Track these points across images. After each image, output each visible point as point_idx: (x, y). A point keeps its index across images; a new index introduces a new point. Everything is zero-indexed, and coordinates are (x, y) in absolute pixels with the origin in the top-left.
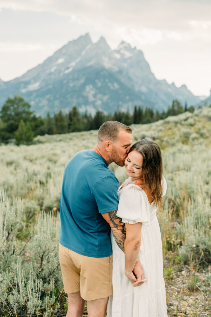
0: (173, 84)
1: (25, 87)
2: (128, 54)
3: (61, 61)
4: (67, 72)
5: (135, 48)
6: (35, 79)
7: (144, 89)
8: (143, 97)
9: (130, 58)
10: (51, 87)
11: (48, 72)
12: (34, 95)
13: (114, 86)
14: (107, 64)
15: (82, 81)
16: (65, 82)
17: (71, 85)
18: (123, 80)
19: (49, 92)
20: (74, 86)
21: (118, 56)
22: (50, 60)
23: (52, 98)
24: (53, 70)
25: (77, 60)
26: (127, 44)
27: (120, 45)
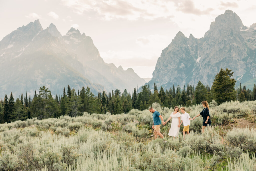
0: (120, 67)
2: (77, 41)
3: (10, 46)
4: (16, 56)
5: (84, 34)
9: (79, 44)
15: (31, 66)
16: (13, 67)
17: (20, 69)
18: (72, 65)
21: (68, 42)
24: (2, 55)
25: (27, 46)
26: (76, 31)
27: (69, 31)
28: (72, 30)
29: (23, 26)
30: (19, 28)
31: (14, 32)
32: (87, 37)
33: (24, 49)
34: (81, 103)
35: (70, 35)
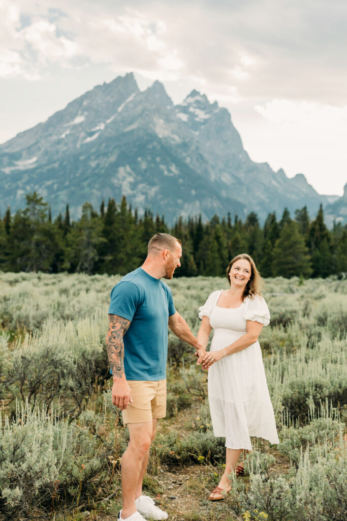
0: (281, 171)
1: (10, 164)
2: (202, 115)
3: (79, 120)
4: (89, 140)
5: (216, 103)
6: (30, 151)
7: (226, 179)
8: (224, 194)
9: (205, 122)
10: (56, 165)
11: (54, 138)
12: (25, 178)
13: (170, 171)
14: (162, 130)
15: (113, 159)
16: (82, 158)
17: (93, 164)
18: (188, 160)
19: (52, 174)
20: (98, 165)
21: (184, 117)
22: (59, 118)
23: (55, 186)
24: (63, 136)
25: (109, 121)
26: (201, 96)
27: (188, 96)
28: (194, 93)
29: (105, 84)
30: (97, 87)
31: (88, 93)
32: (222, 108)
33: (102, 126)
34: (102, 235)
35: (190, 105)
